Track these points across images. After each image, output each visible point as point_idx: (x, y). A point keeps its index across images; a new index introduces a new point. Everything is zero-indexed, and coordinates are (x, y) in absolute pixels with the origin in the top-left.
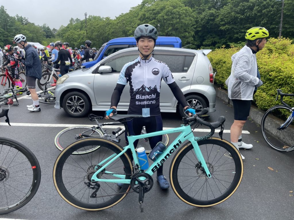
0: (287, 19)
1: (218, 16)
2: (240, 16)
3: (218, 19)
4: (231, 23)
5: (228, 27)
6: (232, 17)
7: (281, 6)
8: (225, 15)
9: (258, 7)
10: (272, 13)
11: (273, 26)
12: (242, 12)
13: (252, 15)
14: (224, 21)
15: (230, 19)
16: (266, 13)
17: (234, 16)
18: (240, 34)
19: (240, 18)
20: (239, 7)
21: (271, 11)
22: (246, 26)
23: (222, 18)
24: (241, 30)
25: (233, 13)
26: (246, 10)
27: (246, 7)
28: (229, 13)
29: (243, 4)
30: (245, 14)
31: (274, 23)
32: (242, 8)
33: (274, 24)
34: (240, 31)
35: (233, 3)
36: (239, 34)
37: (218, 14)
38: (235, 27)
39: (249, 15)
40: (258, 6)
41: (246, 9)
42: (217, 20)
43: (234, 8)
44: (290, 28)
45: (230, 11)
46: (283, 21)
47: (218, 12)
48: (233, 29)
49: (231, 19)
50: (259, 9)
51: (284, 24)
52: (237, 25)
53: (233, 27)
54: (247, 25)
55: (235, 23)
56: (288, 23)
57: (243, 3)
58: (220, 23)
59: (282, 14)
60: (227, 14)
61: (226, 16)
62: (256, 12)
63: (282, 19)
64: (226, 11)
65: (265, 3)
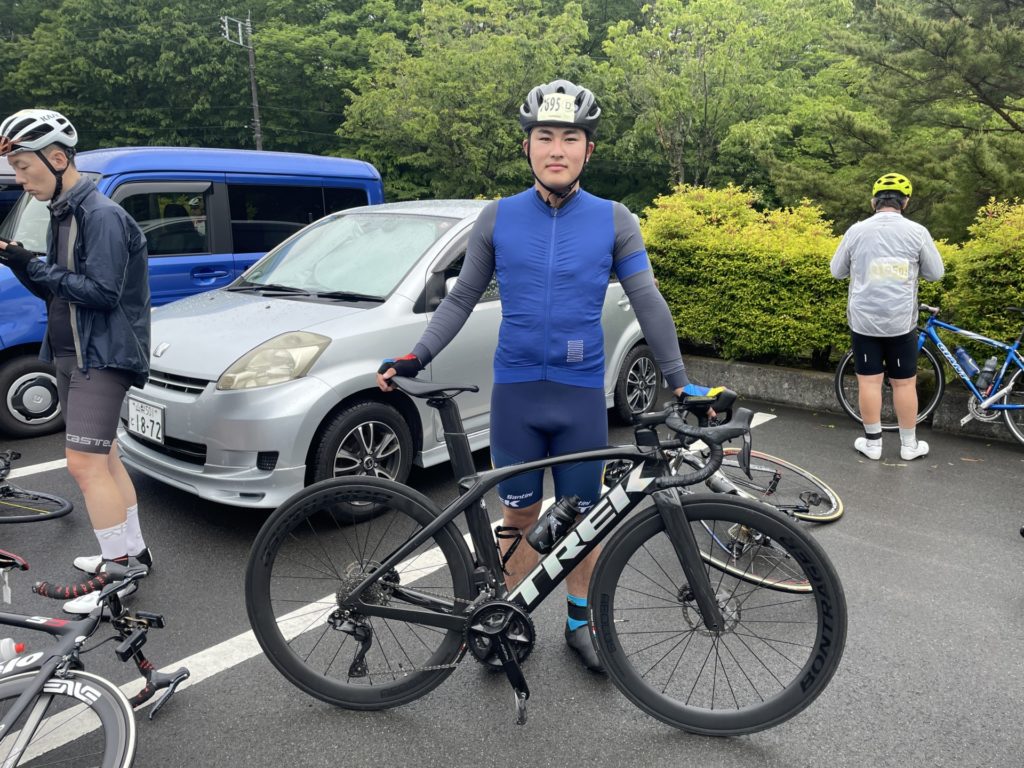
1: (16, 62)
2: (110, 76)
3: (18, 75)
4: (80, 96)
5: (71, 108)
6: (77, 74)
7: (246, 61)
8: (46, 62)
9: (172, 54)
10: (222, 79)
11: (233, 124)
12: (117, 61)
13: (155, 79)
14: (48, 84)
15: (72, 81)
16: (205, 78)
17: (88, 73)
18: (121, 138)
19: (111, 81)
20: (100, 43)
21: (218, 74)
22: (141, 115)
23: (36, 71)
24: (121, 127)
25: (81, 61)
26: (131, 59)
27: (126, 47)
28: (63, 58)
29: (116, 35)
30: (131, 72)
31: (232, 113)
32: (115, 50)
33: (232, 118)
34: (116, 127)
35: (70, 22)
36: (116, 138)
37: (11, 53)
38: (98, 113)
39: (146, 76)
40: (169, 48)
41: (128, 54)
42: (17, 80)
43: (80, 43)
44: (282, 133)
45: (65, 51)
46: (260, 109)
47: (11, 49)
48: (88, 120)
49: (75, 82)
50: (176, 62)
51: (264, 120)
52: (100, 106)
53: (86, 111)
54: (143, 111)
55: (92, 100)
56: (277, 118)
57: (114, 32)
58: (33, 92)
59: (253, 88)
60: (55, 61)
61: (52, 68)
62: (168, 69)
63: (255, 104)
64: (48, 48)
65: (193, 42)
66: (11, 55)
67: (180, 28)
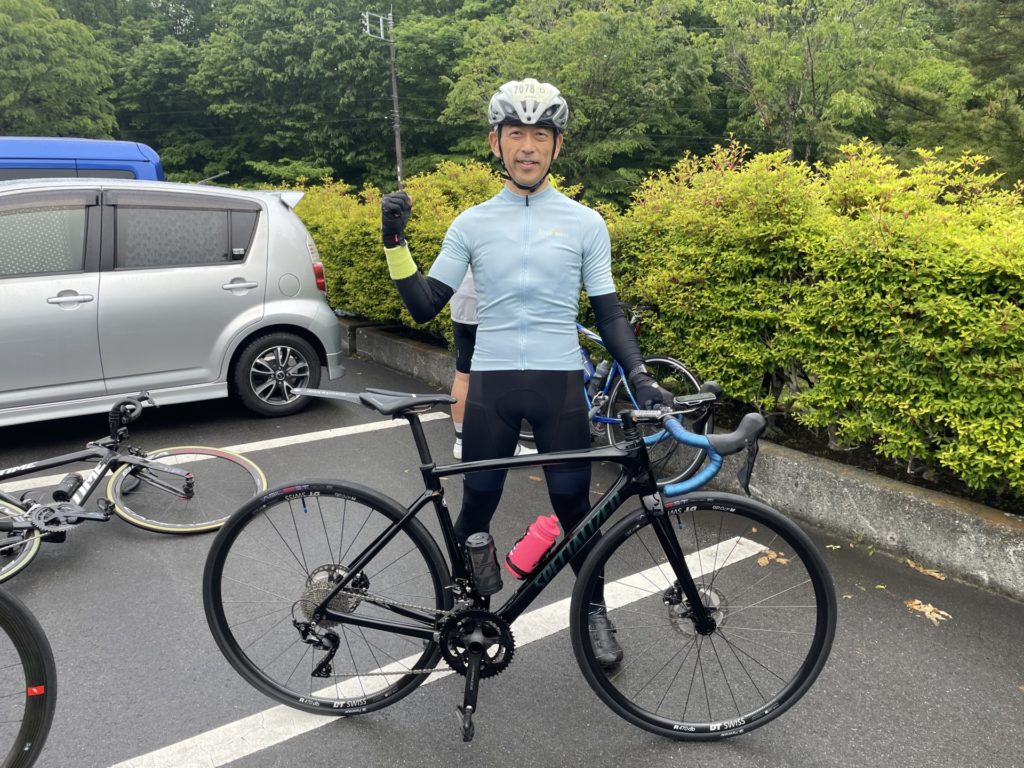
0: (410, 96)
1: (195, 65)
2: (271, 75)
3: (197, 77)
4: (247, 94)
5: (239, 106)
6: (244, 74)
7: (388, 56)
8: (219, 64)
9: (322, 51)
10: (365, 73)
11: (376, 115)
12: (276, 61)
13: (307, 76)
14: (221, 85)
15: (240, 81)
16: (349, 72)
17: (253, 72)
18: (281, 132)
19: (271, 79)
20: (263, 44)
21: (363, 68)
22: (297, 110)
23: (210, 73)
24: (282, 122)
25: (246, 62)
26: (288, 58)
27: (285, 47)
28: (234, 60)
29: (276, 37)
30: (288, 70)
31: (375, 104)
32: (275, 50)
33: (375, 109)
34: (278, 122)
35: (239, 26)
36: (278, 132)
37: (192, 57)
38: (262, 109)
39: (301, 73)
40: (321, 46)
41: (286, 53)
42: (196, 82)
43: (248, 46)
44: (420, 123)
45: (234, 53)
46: (399, 101)
47: (192, 53)
48: (255, 116)
49: (243, 81)
50: (326, 58)
51: (404, 110)
52: (265, 102)
53: (252, 108)
54: (298, 107)
55: (258, 97)
56: (415, 109)
57: (274, 33)
58: (208, 91)
59: (394, 80)
60: (226, 63)
61: (224, 70)
62: (318, 66)
63: (395, 96)
64: (220, 51)
65: (341, 39)
66: (193, 59)
67: (330, 27)
